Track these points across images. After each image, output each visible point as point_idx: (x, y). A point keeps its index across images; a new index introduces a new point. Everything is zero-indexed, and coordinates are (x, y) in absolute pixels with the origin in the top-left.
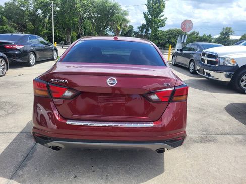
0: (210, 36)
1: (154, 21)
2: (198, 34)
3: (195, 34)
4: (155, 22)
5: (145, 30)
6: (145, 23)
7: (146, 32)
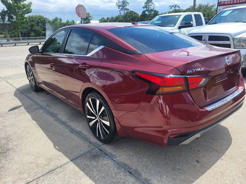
0: (73, 21)
1: (18, 6)
2: (61, 20)
3: (59, 20)
4: (19, 8)
5: (7, 18)
6: (6, 9)
7: (9, 20)
